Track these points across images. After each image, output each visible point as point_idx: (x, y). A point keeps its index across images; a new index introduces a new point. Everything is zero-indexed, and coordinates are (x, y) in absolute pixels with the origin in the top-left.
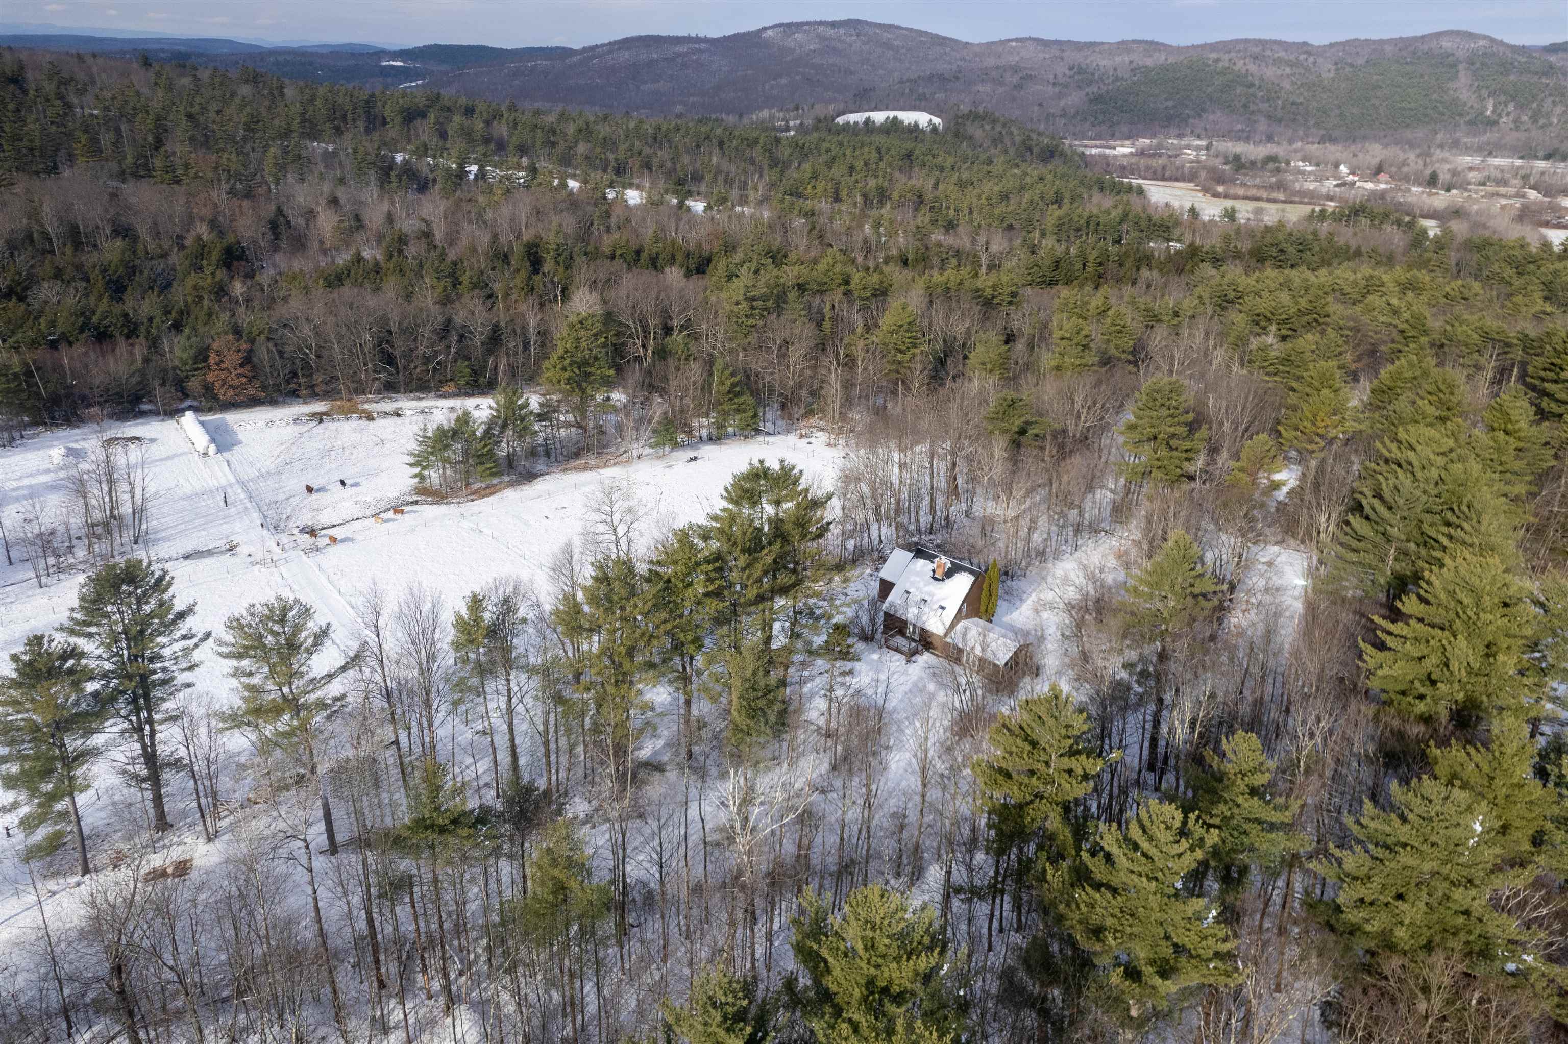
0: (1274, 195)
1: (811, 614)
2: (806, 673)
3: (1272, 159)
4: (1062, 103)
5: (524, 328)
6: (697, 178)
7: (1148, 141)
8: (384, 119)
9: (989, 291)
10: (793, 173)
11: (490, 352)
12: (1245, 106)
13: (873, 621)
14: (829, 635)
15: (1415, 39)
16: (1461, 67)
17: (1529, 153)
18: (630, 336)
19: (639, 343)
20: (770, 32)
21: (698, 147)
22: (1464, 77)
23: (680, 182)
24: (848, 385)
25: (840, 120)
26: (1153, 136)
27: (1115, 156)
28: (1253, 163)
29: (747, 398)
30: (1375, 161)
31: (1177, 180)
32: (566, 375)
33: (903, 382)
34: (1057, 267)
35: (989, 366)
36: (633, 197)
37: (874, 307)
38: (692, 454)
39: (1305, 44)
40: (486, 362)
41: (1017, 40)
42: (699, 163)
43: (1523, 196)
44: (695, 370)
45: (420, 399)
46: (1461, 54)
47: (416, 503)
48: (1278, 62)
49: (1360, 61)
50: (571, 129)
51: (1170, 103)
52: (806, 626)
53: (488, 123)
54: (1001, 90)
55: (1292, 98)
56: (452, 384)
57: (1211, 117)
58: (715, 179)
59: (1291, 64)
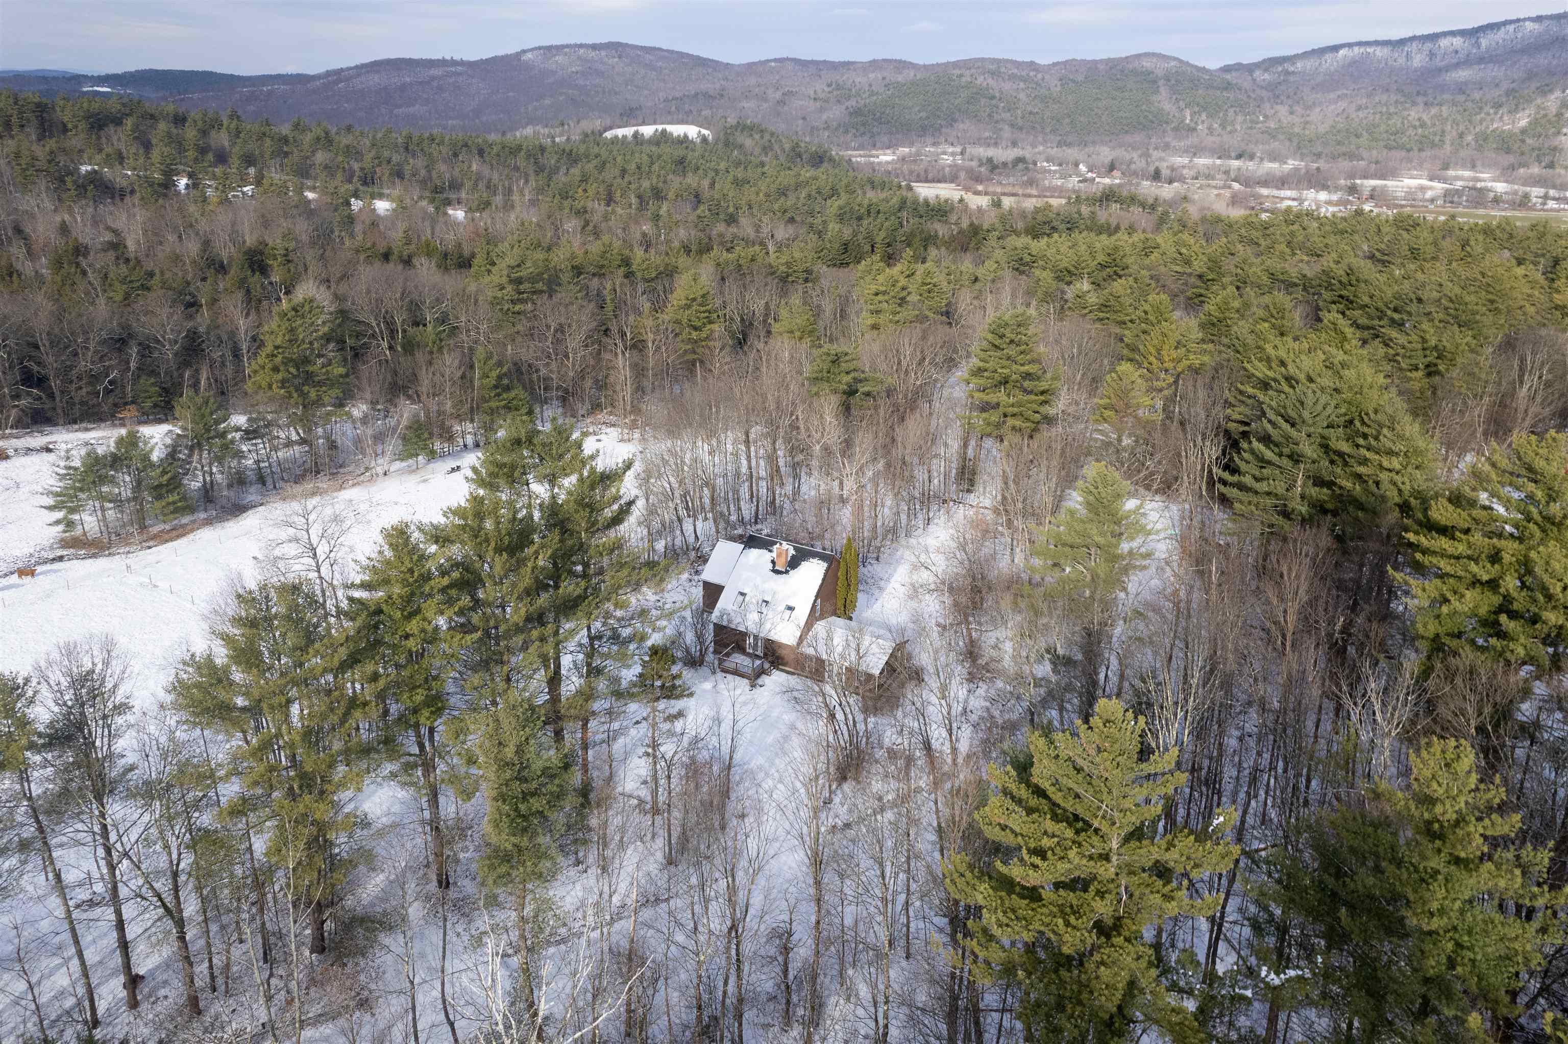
0: (1029, 191)
1: (615, 637)
2: (616, 725)
3: (1020, 160)
4: (825, 117)
5: (232, 334)
6: (455, 186)
7: (907, 150)
8: (65, 126)
9: (783, 268)
10: (561, 178)
11: (186, 364)
12: (990, 115)
13: (700, 637)
14: (644, 664)
15: (1121, 60)
16: (1161, 83)
17: (1223, 153)
18: (373, 336)
19: (385, 344)
20: (529, 56)
21: (456, 155)
22: (1164, 92)
23: (437, 190)
24: (639, 371)
25: (609, 135)
26: (911, 144)
27: (880, 163)
28: (1005, 164)
29: (518, 392)
30: (1107, 160)
31: (939, 181)
32: (280, 376)
33: (702, 362)
34: (846, 249)
35: (798, 334)
36: (382, 206)
37: (660, 288)
38: (454, 465)
39: (1032, 63)
40: (181, 376)
41: (775, 60)
42: (457, 170)
43: (1230, 187)
44: (450, 362)
45: (87, 430)
46: (1160, 73)
47: (61, 559)
48: (1012, 77)
49: (1080, 78)
50: (308, 138)
51: (923, 114)
52: (607, 656)
53: (204, 133)
54: (765, 105)
55: (1029, 108)
56: (132, 407)
57: (961, 126)
58: (476, 185)
59: (1024, 80)
